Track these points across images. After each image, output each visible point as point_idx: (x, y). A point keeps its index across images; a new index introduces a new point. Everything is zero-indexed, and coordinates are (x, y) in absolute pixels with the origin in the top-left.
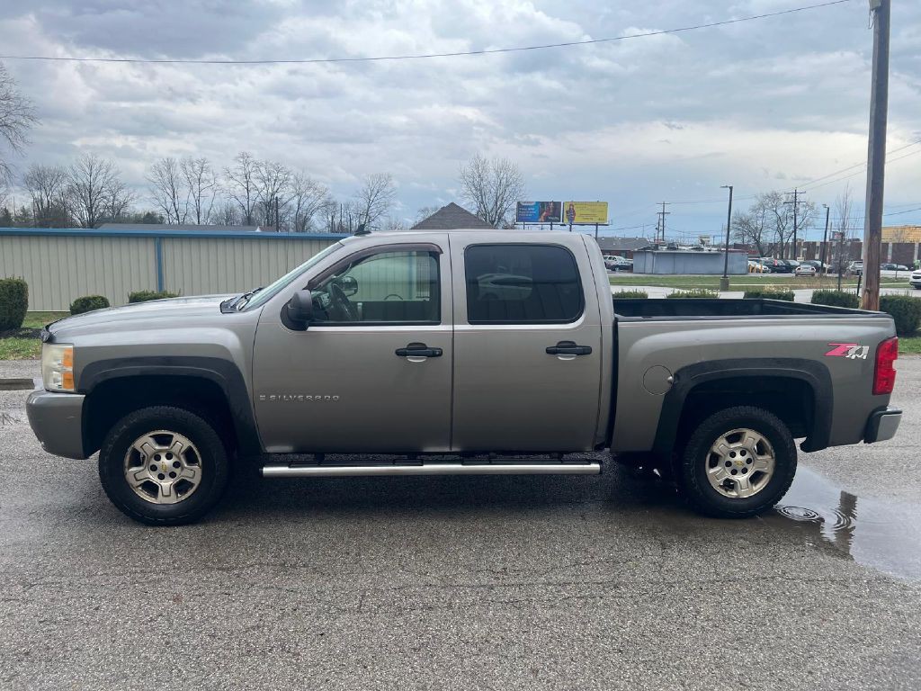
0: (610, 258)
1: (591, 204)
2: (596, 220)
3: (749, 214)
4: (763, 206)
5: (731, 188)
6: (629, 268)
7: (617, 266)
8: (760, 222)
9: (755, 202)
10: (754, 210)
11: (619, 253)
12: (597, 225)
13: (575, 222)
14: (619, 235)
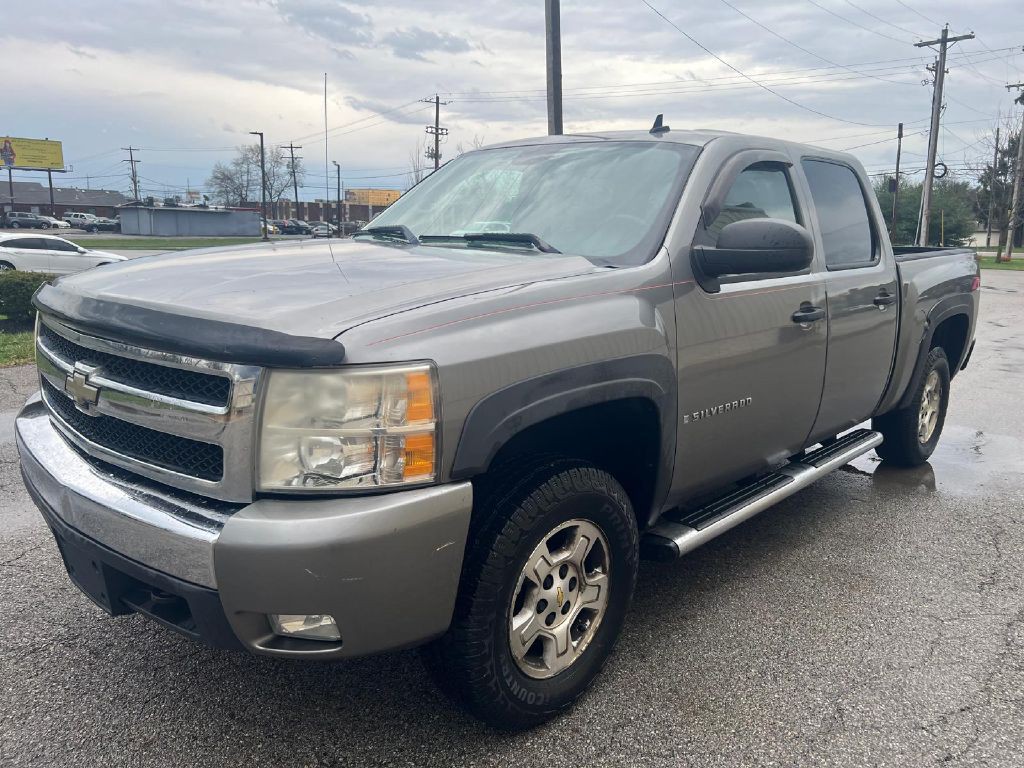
0: (76, 216)
1: (37, 142)
2: (47, 165)
3: (232, 168)
4: (246, 159)
5: (261, 135)
6: (116, 229)
7: (95, 225)
8: (245, 178)
9: (238, 156)
10: (237, 164)
11: (86, 209)
12: (49, 171)
13: (15, 165)
14: (82, 185)
